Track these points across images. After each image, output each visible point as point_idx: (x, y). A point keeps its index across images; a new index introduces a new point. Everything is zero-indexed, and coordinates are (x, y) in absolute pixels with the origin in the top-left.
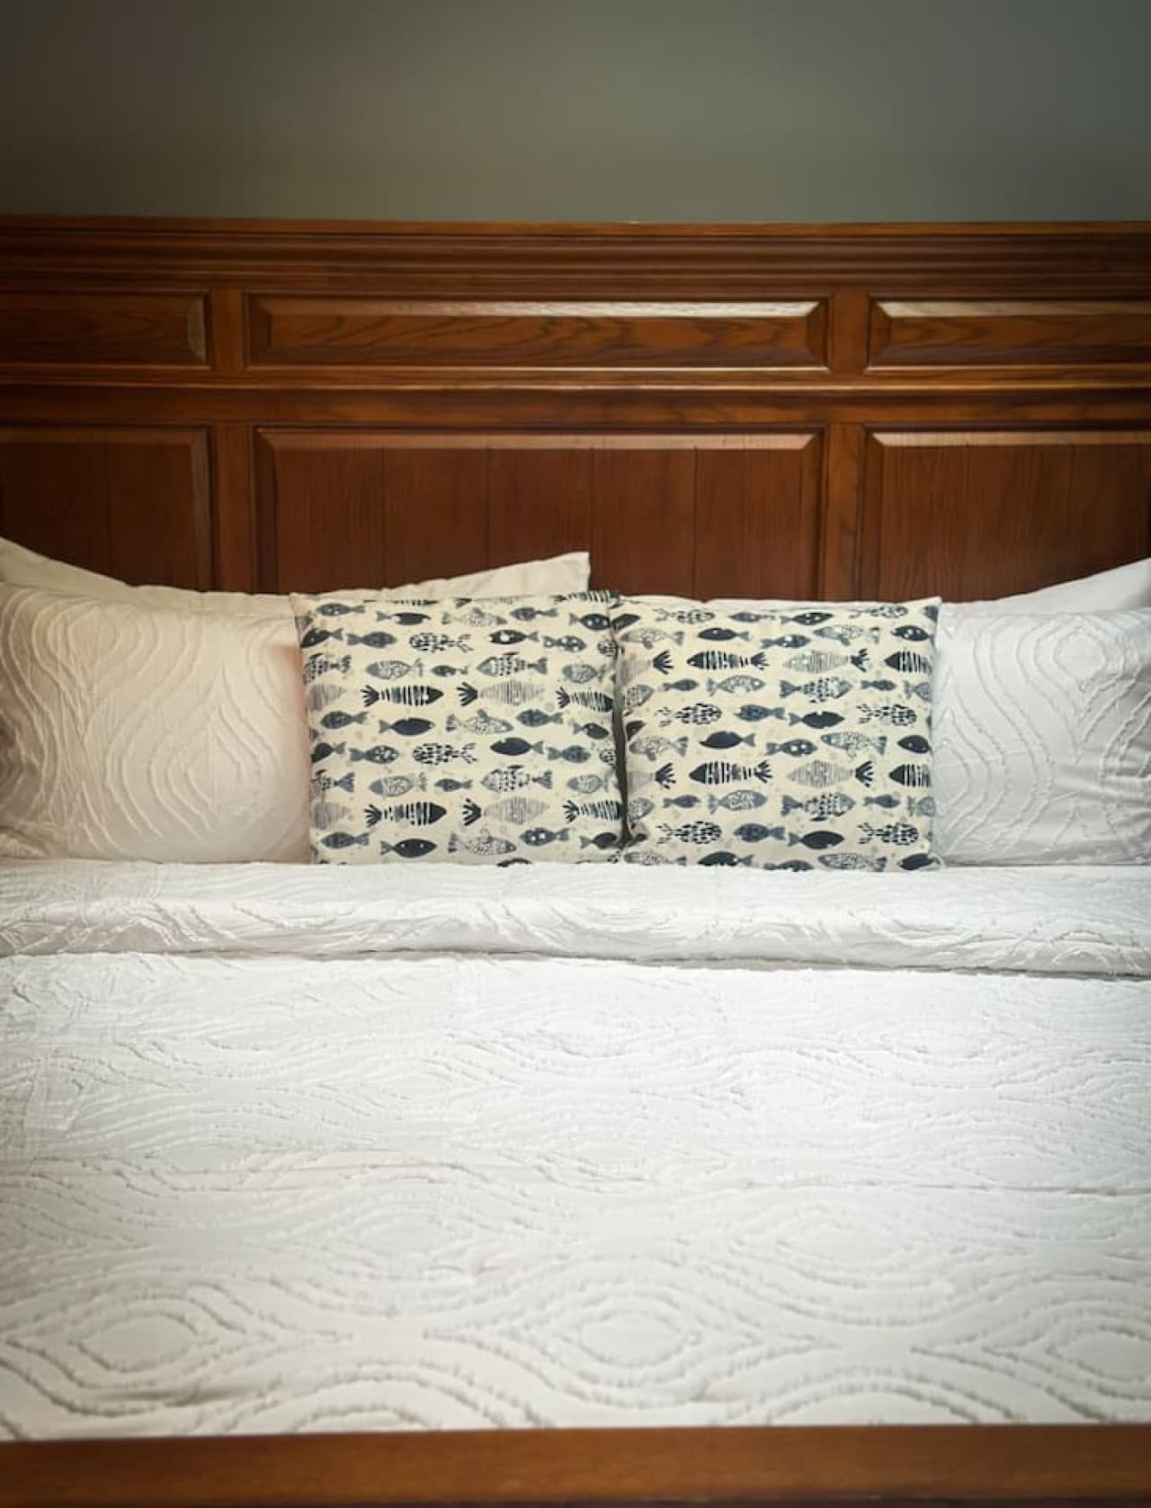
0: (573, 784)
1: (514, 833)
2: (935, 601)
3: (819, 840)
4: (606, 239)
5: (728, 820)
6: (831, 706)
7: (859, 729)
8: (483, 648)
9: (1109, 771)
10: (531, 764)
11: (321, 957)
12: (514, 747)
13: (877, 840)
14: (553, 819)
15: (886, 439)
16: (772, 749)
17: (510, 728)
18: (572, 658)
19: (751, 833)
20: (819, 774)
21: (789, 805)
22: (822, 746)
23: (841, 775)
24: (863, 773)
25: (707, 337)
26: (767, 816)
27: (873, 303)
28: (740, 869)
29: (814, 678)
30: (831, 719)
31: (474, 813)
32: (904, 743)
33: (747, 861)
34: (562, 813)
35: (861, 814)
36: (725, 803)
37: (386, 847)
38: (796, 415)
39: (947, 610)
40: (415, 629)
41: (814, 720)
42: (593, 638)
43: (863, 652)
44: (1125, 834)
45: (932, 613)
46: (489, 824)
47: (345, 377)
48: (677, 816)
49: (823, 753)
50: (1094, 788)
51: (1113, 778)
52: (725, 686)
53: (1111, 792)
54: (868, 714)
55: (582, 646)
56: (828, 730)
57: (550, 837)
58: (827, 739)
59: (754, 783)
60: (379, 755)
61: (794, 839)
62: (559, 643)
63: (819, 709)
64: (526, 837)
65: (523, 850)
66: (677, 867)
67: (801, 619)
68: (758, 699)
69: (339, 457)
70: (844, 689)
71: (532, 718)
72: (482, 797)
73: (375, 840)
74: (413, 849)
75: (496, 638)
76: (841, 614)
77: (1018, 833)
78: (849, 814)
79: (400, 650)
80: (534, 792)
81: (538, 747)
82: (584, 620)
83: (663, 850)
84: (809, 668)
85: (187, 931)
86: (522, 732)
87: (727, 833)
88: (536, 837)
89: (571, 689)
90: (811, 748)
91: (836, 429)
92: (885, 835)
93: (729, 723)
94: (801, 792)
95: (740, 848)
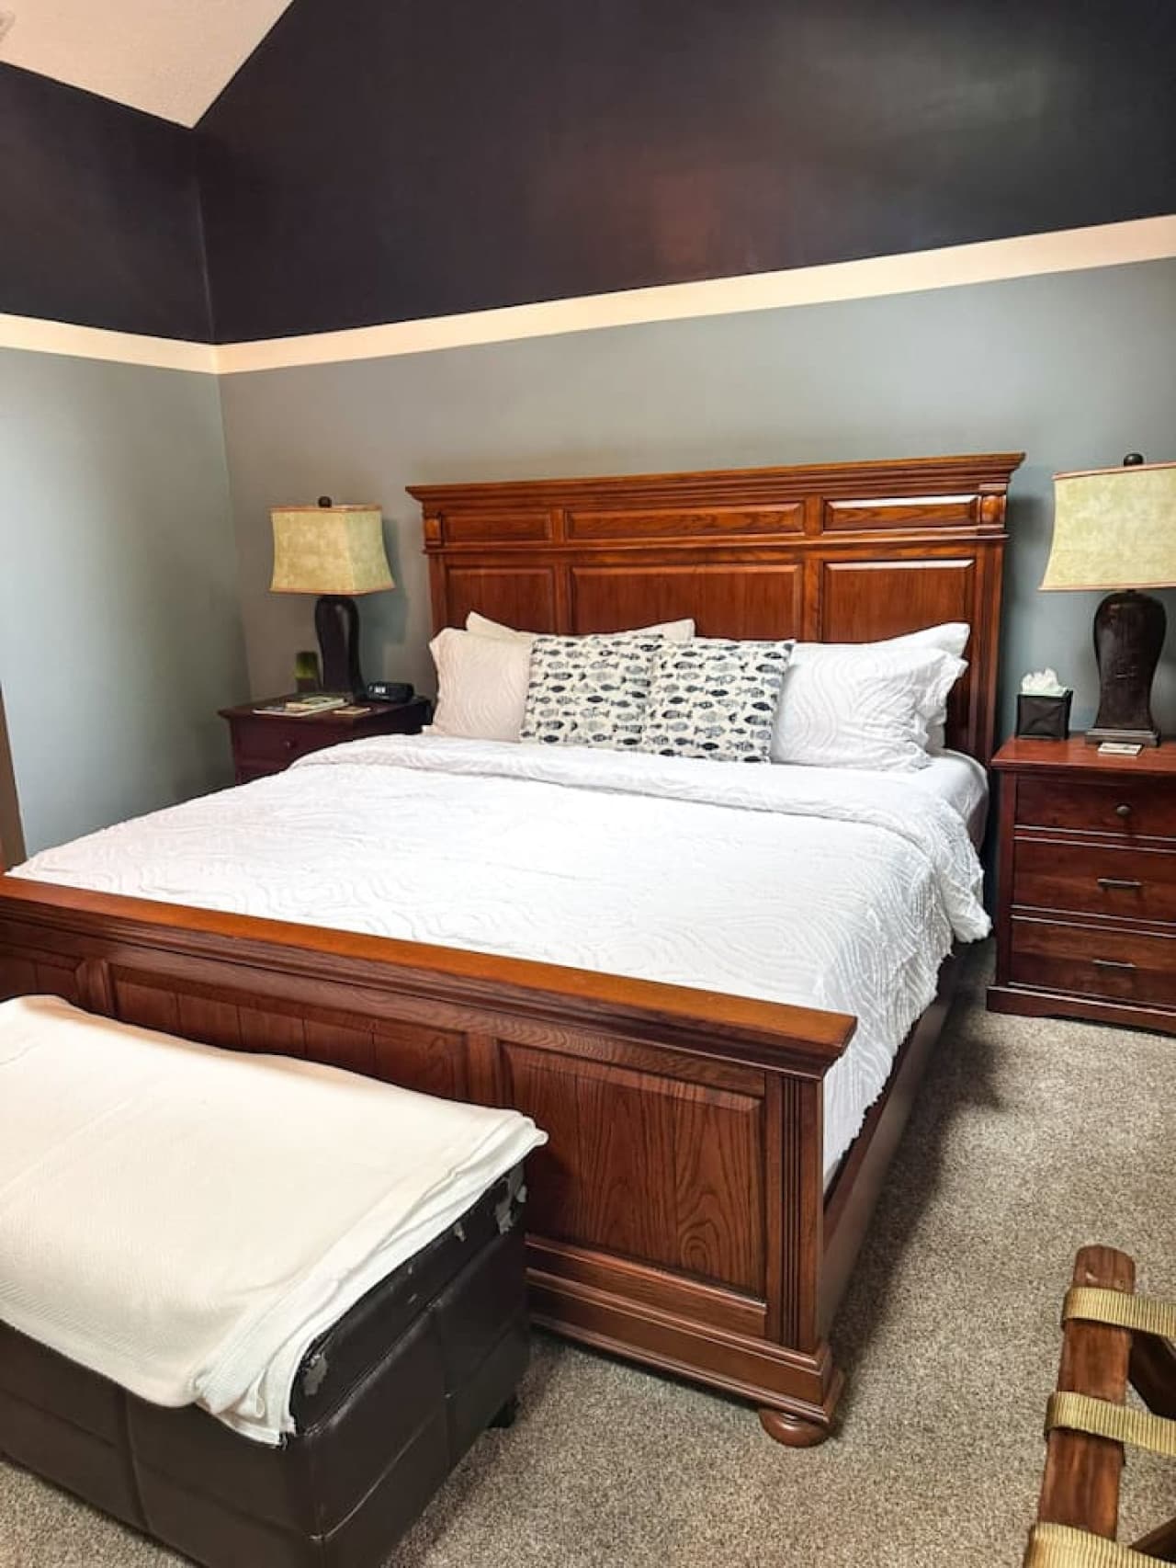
0: (619, 717)
1: (590, 735)
2: (792, 642)
3: (709, 747)
4: (700, 479)
5: (672, 735)
6: (725, 687)
7: (734, 698)
8: (595, 658)
9: (866, 724)
10: (602, 707)
11: (456, 774)
12: (596, 700)
13: (734, 749)
14: (607, 731)
15: (834, 567)
16: (695, 705)
17: (595, 691)
18: (632, 663)
19: (681, 742)
20: (712, 718)
21: (697, 730)
22: (716, 706)
23: (722, 718)
24: (732, 718)
25: (749, 521)
26: (688, 734)
27: (826, 502)
28: (676, 757)
29: (721, 674)
30: (724, 693)
31: (575, 726)
32: (754, 706)
33: (680, 754)
34: (611, 729)
35: (728, 736)
36: (672, 728)
37: (540, 738)
38: (789, 556)
39: (797, 647)
40: (571, 649)
41: (715, 693)
42: (644, 655)
43: (746, 664)
44: (871, 755)
45: (789, 648)
46: (580, 731)
47: (602, 543)
48: (653, 732)
49: (716, 708)
50: (858, 732)
51: (868, 728)
52: (684, 677)
53: (866, 734)
54: (740, 691)
55: (638, 658)
56: (721, 698)
57: (605, 738)
58: (719, 702)
59: (685, 720)
60: (545, 700)
61: (698, 746)
62: (627, 656)
63: (719, 688)
64: (595, 738)
65: (593, 742)
66: (650, 755)
67: (727, 649)
68: (695, 683)
69: (600, 577)
70: (733, 679)
71: (606, 688)
72: (579, 719)
73: (537, 734)
74: (551, 739)
75: (601, 654)
76: (745, 646)
77: (819, 752)
78: (722, 737)
79: (562, 658)
80: (601, 719)
81: (607, 700)
82: (642, 647)
83: (646, 747)
84: (721, 670)
85: (414, 760)
86: (601, 693)
87: (671, 741)
88: (598, 738)
89: (628, 676)
90: (711, 705)
91: (808, 563)
92: (737, 746)
93: (681, 693)
94: (703, 725)
95: (676, 748)
